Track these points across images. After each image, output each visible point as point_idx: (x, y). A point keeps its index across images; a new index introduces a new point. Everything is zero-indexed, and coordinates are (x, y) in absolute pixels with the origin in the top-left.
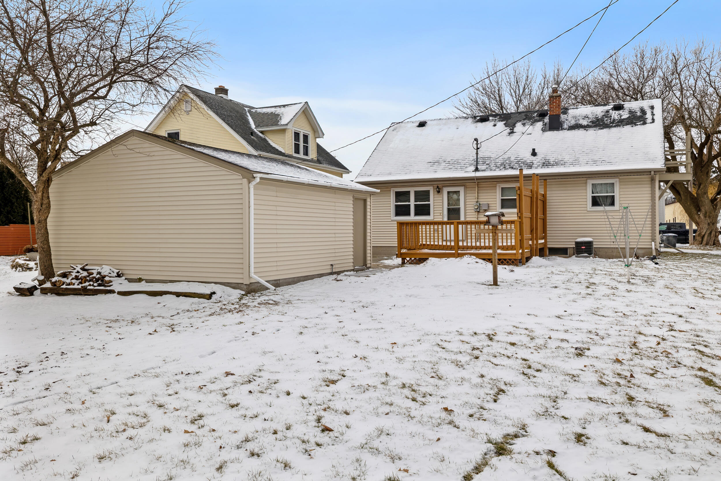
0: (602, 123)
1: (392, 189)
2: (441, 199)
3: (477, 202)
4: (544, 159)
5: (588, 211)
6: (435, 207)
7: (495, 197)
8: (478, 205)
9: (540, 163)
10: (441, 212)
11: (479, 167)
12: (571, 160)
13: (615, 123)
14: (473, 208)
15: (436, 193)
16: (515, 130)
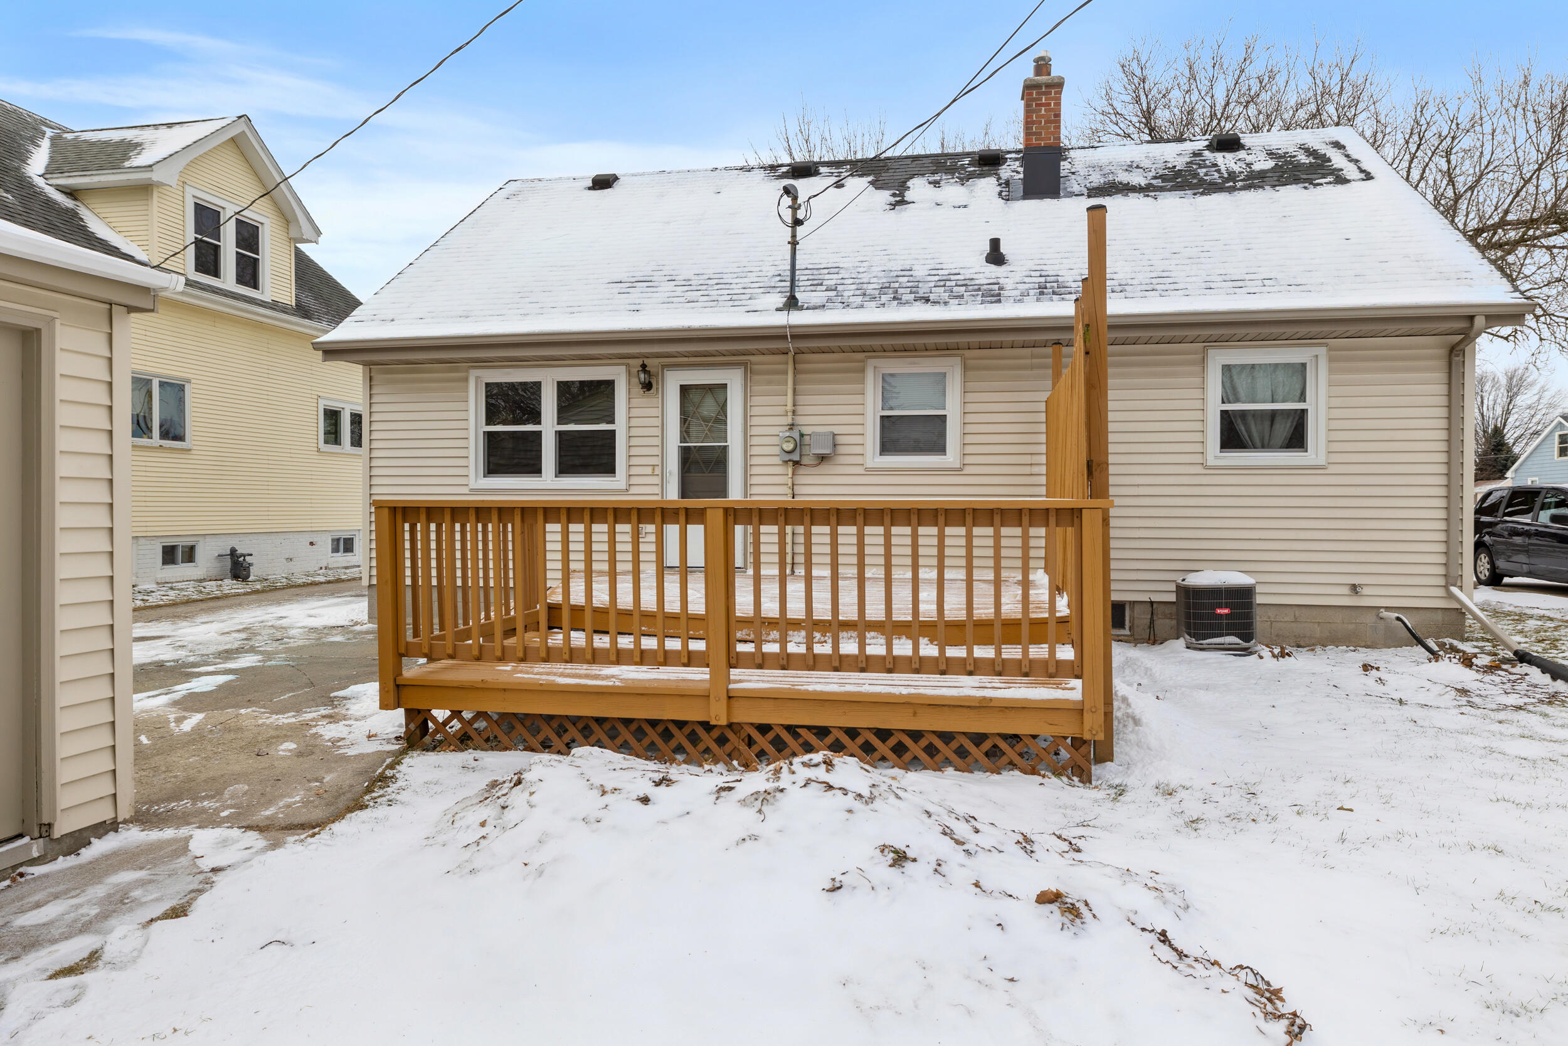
0: (1195, 181)
1: (473, 374)
2: (656, 412)
3: (792, 426)
4: (1038, 274)
5: (1207, 467)
6: (634, 442)
7: (858, 409)
8: (797, 436)
9: (1027, 286)
10: (656, 461)
11: (798, 295)
12: (1141, 278)
13: (1241, 180)
14: (777, 450)
15: (638, 390)
16: (909, 195)
